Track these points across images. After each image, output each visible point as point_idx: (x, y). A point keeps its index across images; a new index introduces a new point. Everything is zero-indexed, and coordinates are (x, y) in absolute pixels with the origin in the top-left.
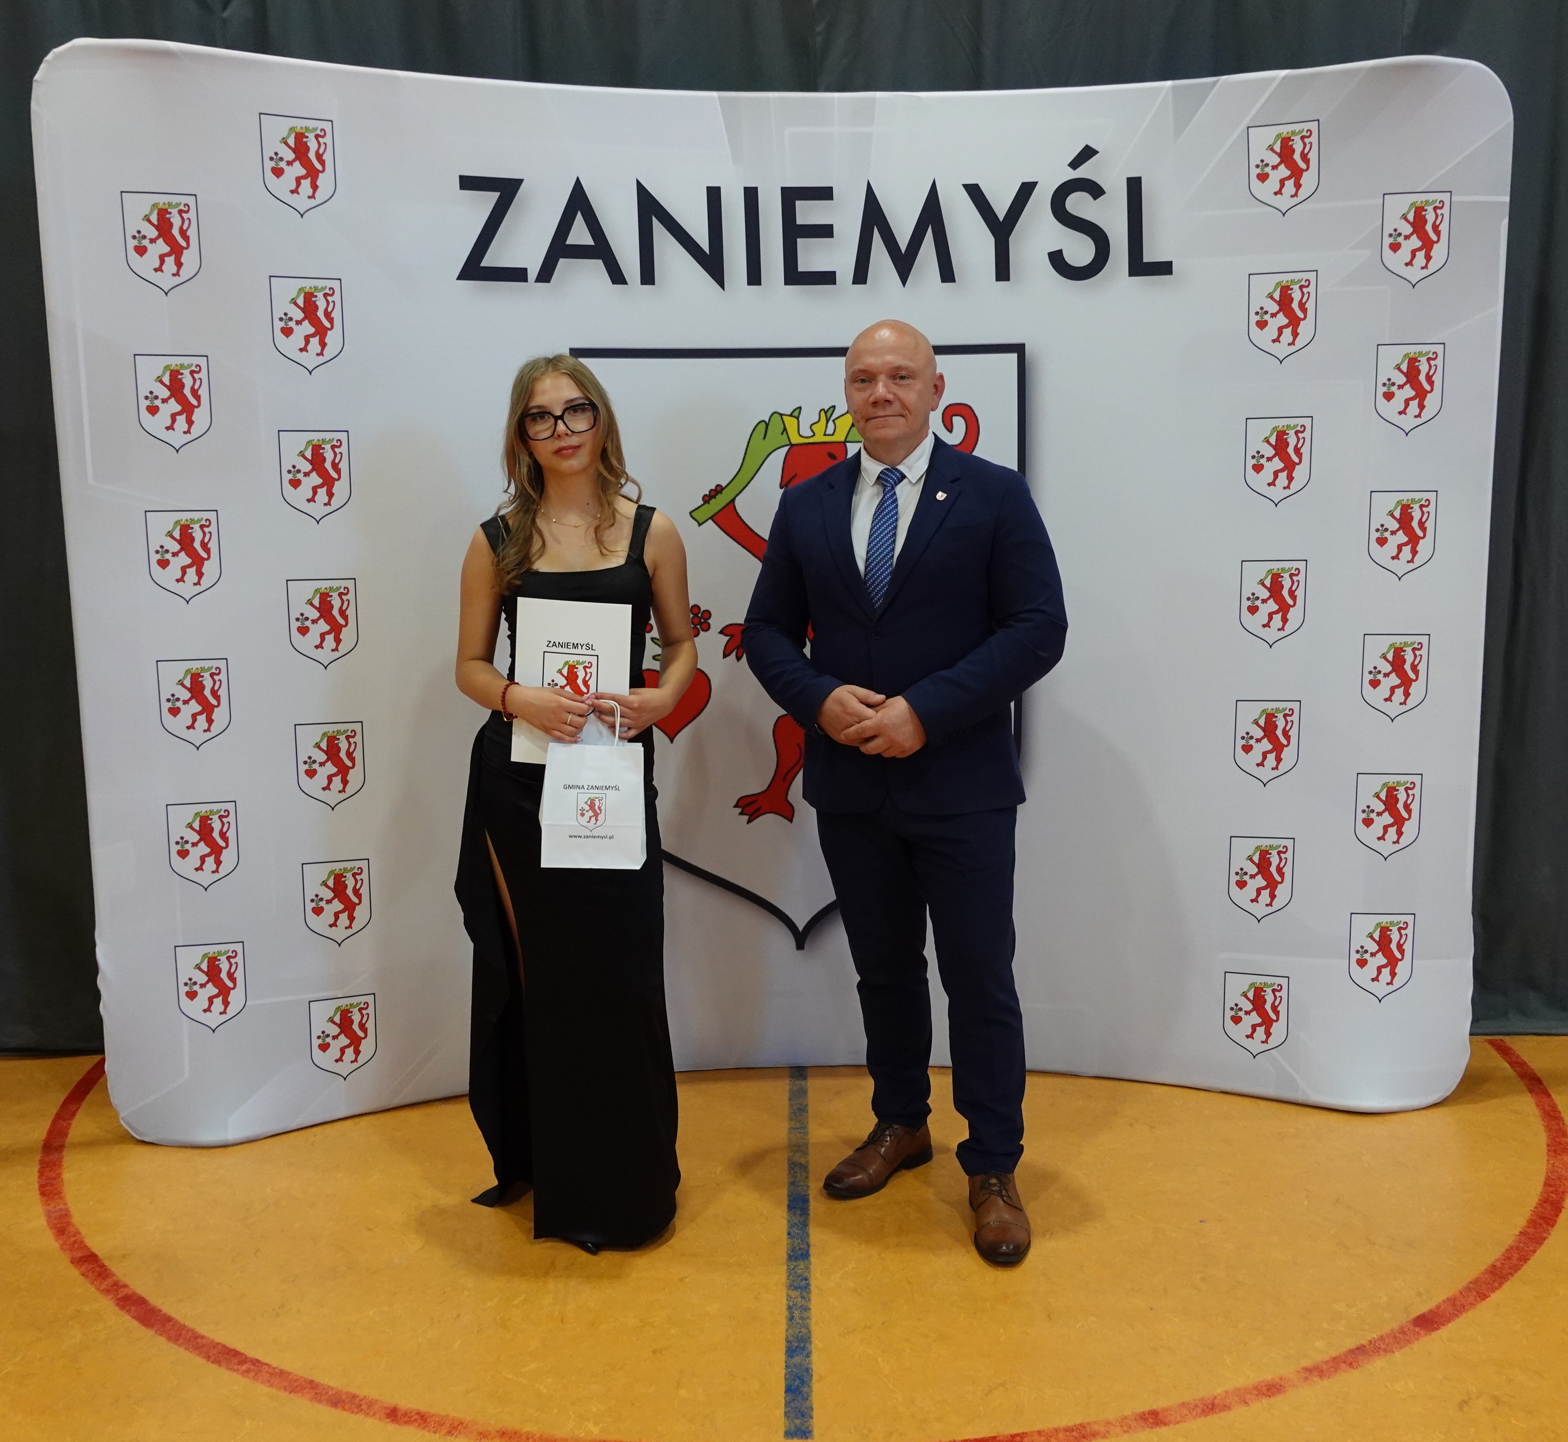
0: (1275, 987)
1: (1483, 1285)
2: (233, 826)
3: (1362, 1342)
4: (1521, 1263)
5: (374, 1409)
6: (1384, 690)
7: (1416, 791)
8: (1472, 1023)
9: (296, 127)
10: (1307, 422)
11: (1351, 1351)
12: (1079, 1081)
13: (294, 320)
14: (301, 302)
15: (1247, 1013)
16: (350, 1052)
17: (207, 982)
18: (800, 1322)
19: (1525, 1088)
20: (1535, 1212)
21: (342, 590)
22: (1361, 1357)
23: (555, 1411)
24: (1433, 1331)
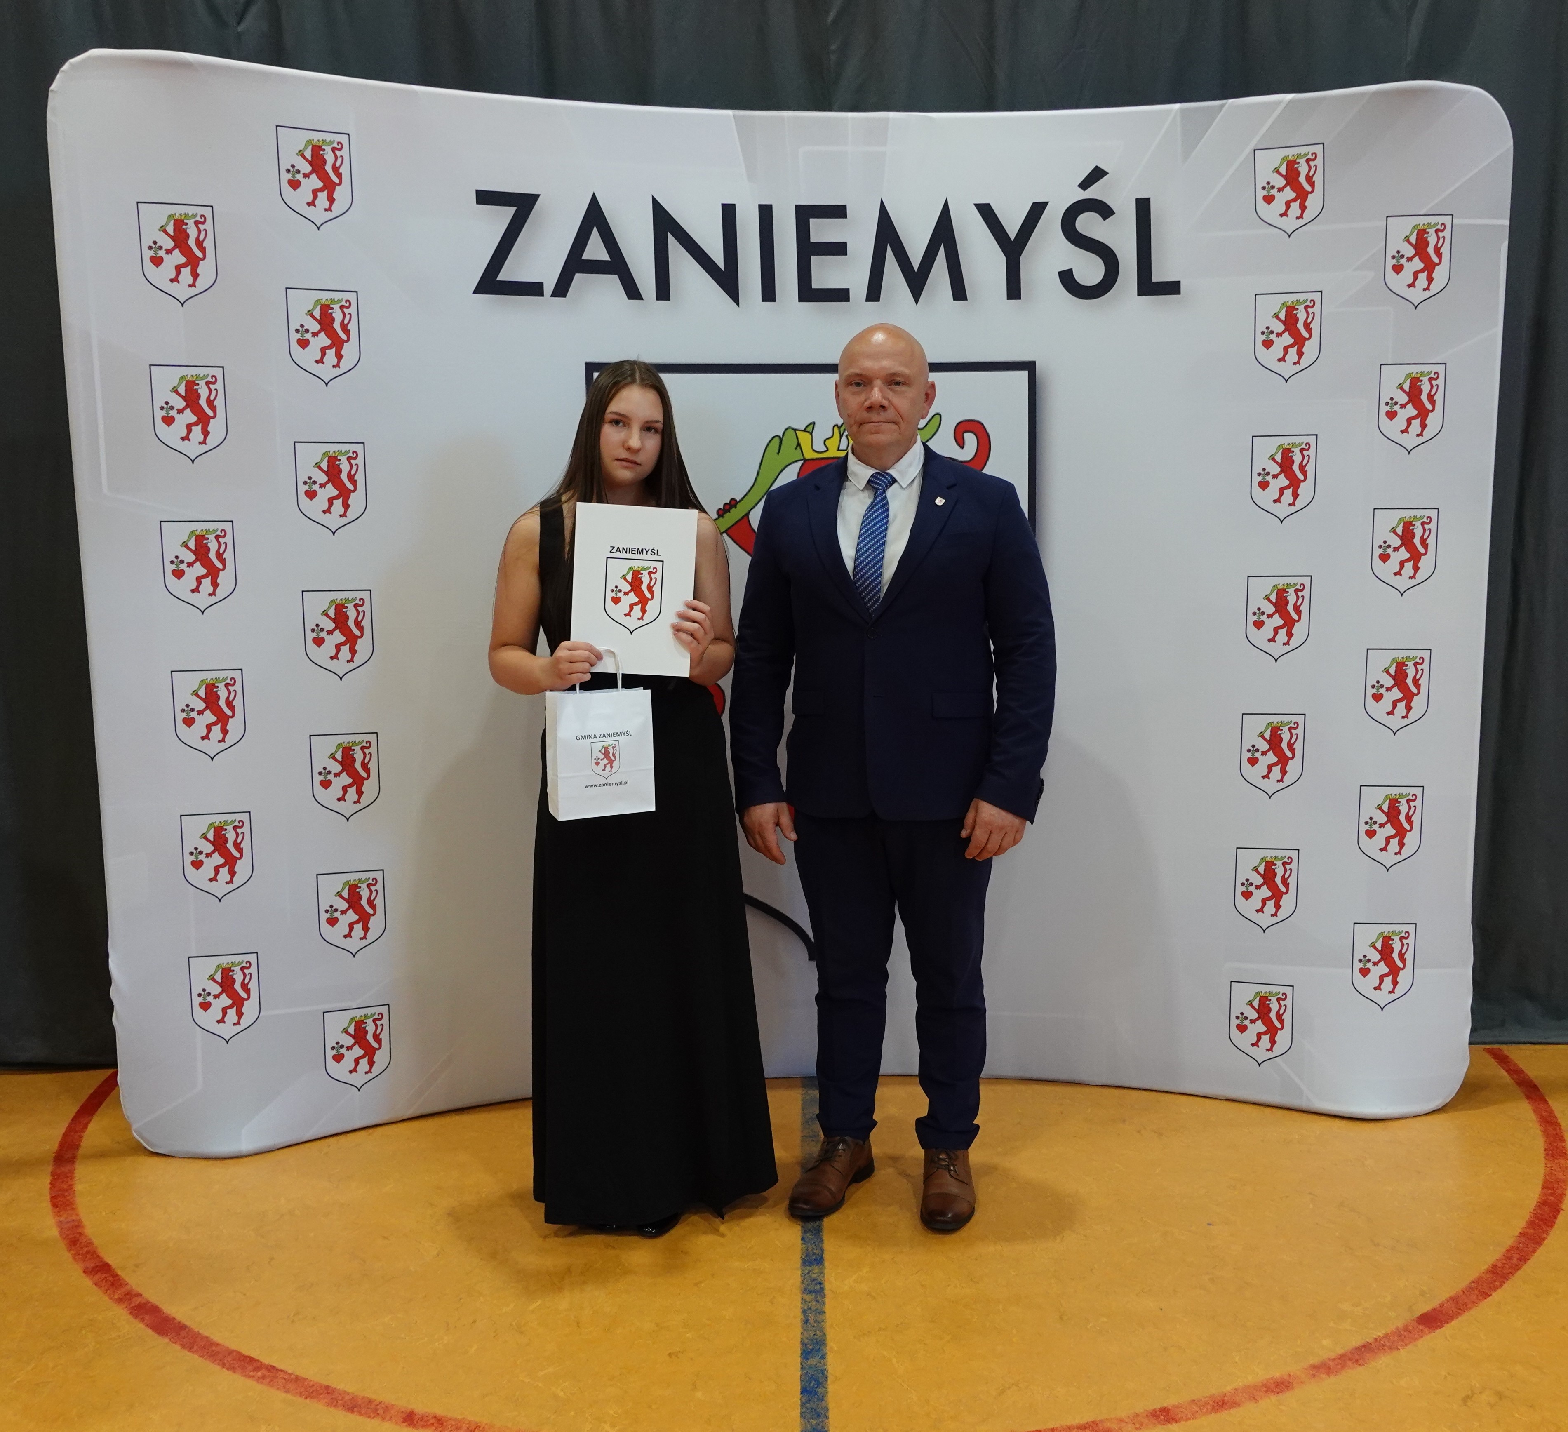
0: (1280, 996)
1: (1485, 1284)
2: (247, 836)
3: (1367, 1340)
4: (1521, 1263)
5: (390, 1413)
6: (1386, 703)
7: (1418, 803)
8: (1472, 1031)
9: (313, 140)
10: (1312, 440)
11: (1358, 1349)
12: (1086, 1090)
13: (310, 332)
14: (317, 313)
15: (1253, 1021)
16: (364, 1062)
17: (221, 993)
18: (815, 1325)
19: (1522, 1095)
20: (1534, 1214)
21: (357, 602)
22: (1368, 1355)
23: (572, 1413)
24: (1437, 1329)
